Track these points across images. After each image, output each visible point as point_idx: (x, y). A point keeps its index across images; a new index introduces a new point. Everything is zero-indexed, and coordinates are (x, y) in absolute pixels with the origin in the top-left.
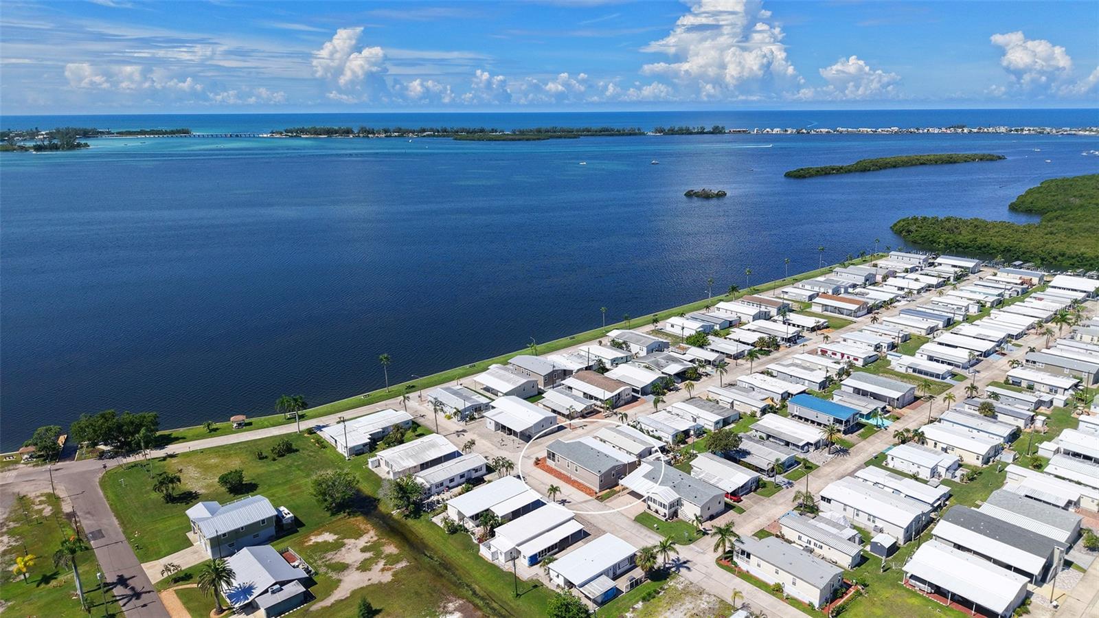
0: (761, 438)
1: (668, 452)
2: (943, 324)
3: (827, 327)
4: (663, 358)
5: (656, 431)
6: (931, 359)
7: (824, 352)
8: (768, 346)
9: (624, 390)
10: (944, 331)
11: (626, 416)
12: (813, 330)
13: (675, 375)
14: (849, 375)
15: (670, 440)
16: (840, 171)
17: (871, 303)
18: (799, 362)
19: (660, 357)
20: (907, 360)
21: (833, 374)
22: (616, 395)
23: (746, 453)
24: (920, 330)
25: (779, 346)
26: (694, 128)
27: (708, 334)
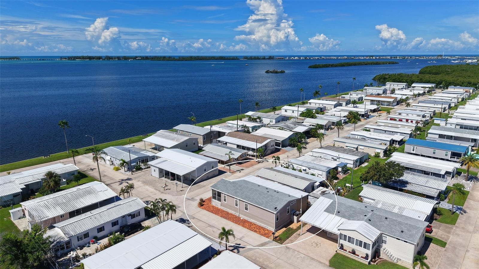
1: (327, 186)
2: (448, 107)
4: (290, 124)
5: (309, 169)
7: (393, 120)
9: (269, 142)
13: (303, 131)
15: (324, 176)
18: (382, 124)
22: (264, 146)
23: (405, 183)
26: (261, 57)
27: (312, 113)
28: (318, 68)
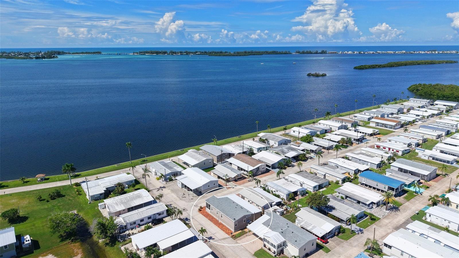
0: (342, 198)
1: (283, 205)
2: (445, 133)
3: (379, 134)
4: (286, 148)
5: (277, 191)
6: (442, 152)
7: (378, 147)
8: (346, 143)
9: (261, 165)
10: (446, 137)
11: (260, 181)
12: (371, 135)
13: (292, 157)
14: (394, 160)
15: (285, 198)
16: (380, 66)
17: (403, 122)
18: (364, 152)
19: (284, 148)
20: (428, 152)
21: (385, 159)
22: (256, 169)
23: (332, 208)
24: (432, 136)
25: (352, 143)
26: (313, 51)
27: (313, 136)
28: (363, 69)
